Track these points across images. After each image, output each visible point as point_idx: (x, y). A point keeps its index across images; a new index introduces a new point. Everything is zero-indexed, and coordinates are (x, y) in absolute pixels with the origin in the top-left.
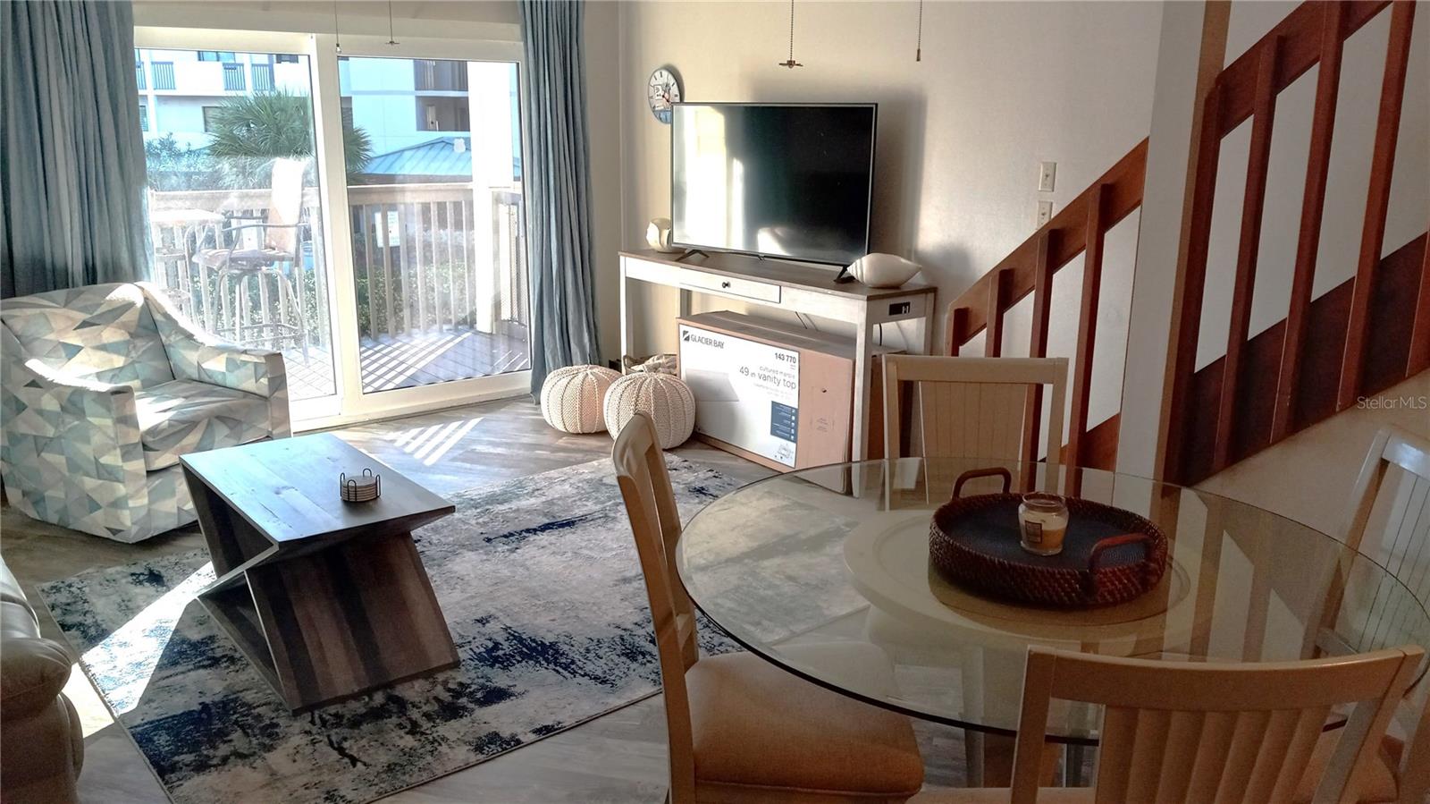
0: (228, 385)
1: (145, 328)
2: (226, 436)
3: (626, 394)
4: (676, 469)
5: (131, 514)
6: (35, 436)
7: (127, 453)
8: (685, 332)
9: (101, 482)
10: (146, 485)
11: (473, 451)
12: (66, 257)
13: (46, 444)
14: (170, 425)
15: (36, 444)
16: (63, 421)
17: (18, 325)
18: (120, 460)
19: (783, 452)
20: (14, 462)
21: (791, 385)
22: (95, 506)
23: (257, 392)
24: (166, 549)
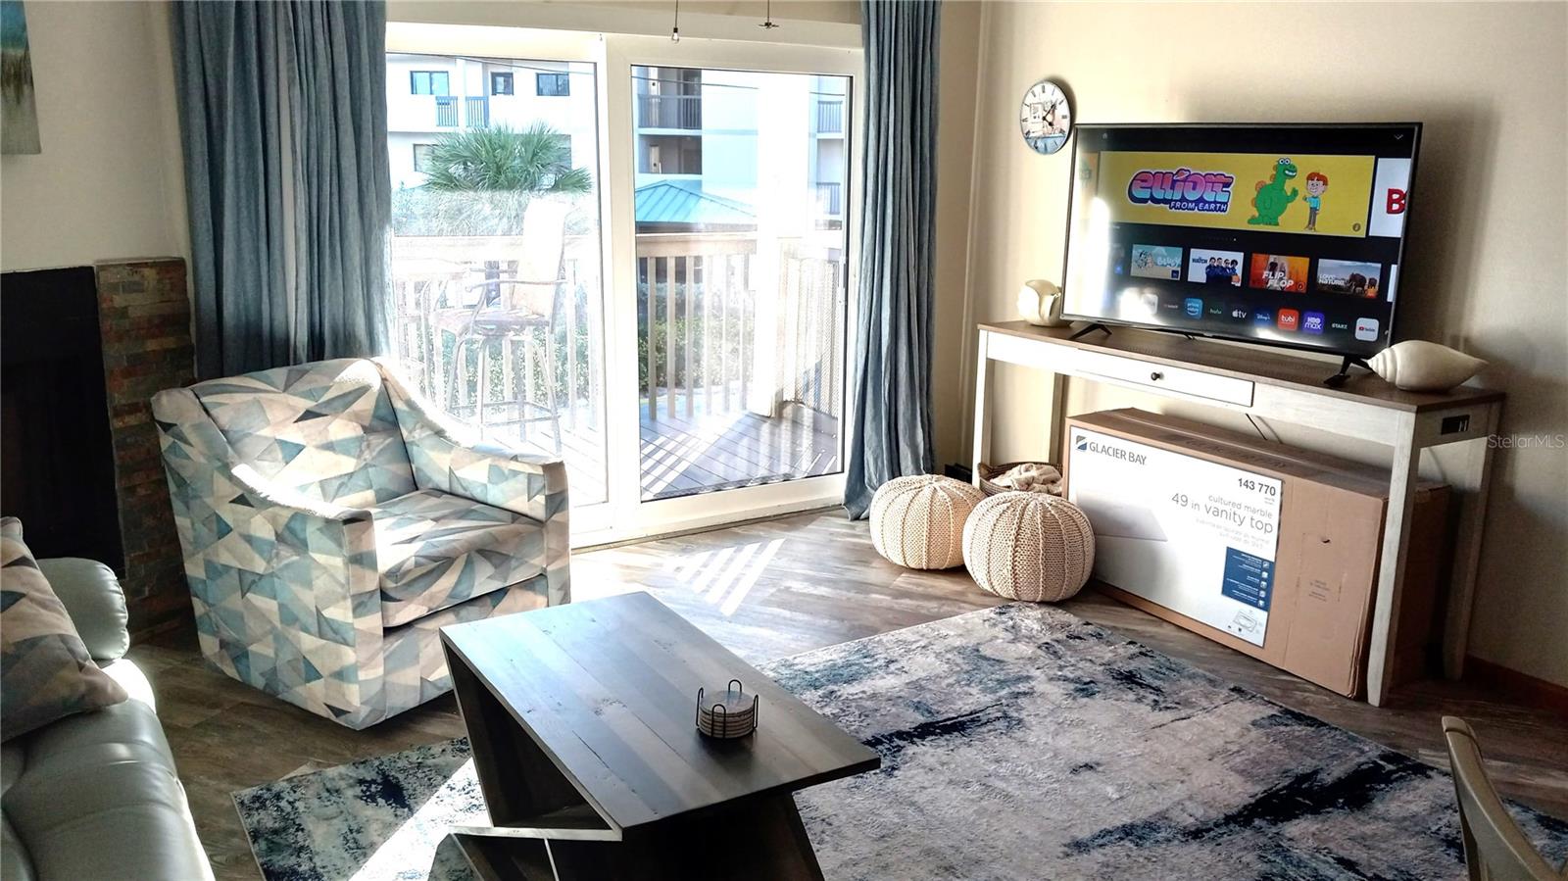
0: (489, 502)
1: (381, 419)
2: (489, 577)
3: (1001, 523)
4: (1080, 638)
5: (360, 691)
6: (240, 570)
7: (360, 606)
8: (1080, 438)
9: (324, 642)
10: (381, 649)
11: (787, 589)
12: (287, 323)
13: (254, 582)
14: (418, 565)
15: (241, 581)
16: (277, 554)
17: (224, 416)
18: (350, 614)
19: (1243, 622)
20: (210, 601)
21: (1265, 528)
22: (312, 674)
23: (529, 513)
24: (405, 738)
